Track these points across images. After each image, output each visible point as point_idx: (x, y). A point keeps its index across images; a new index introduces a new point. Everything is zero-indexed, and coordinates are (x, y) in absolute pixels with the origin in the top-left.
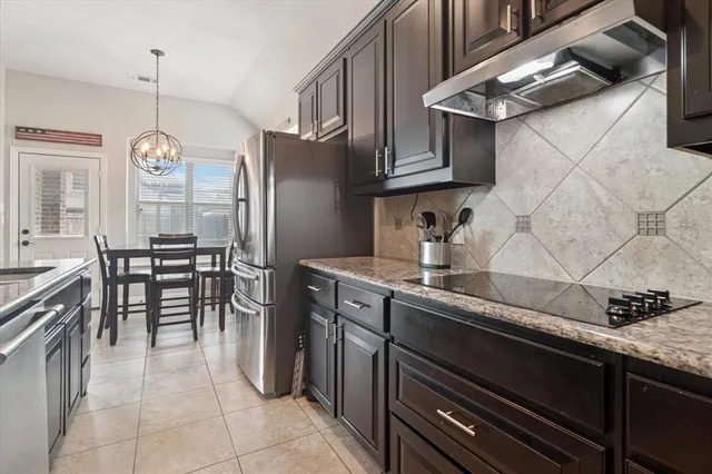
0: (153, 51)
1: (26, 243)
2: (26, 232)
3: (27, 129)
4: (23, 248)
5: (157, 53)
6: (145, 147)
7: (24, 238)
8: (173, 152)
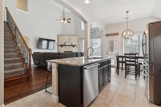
0: (126, 12)
1: (107, 54)
2: (107, 52)
3: (107, 34)
4: (107, 55)
5: (127, 12)
6: (125, 34)
7: (107, 53)
8: (131, 34)
